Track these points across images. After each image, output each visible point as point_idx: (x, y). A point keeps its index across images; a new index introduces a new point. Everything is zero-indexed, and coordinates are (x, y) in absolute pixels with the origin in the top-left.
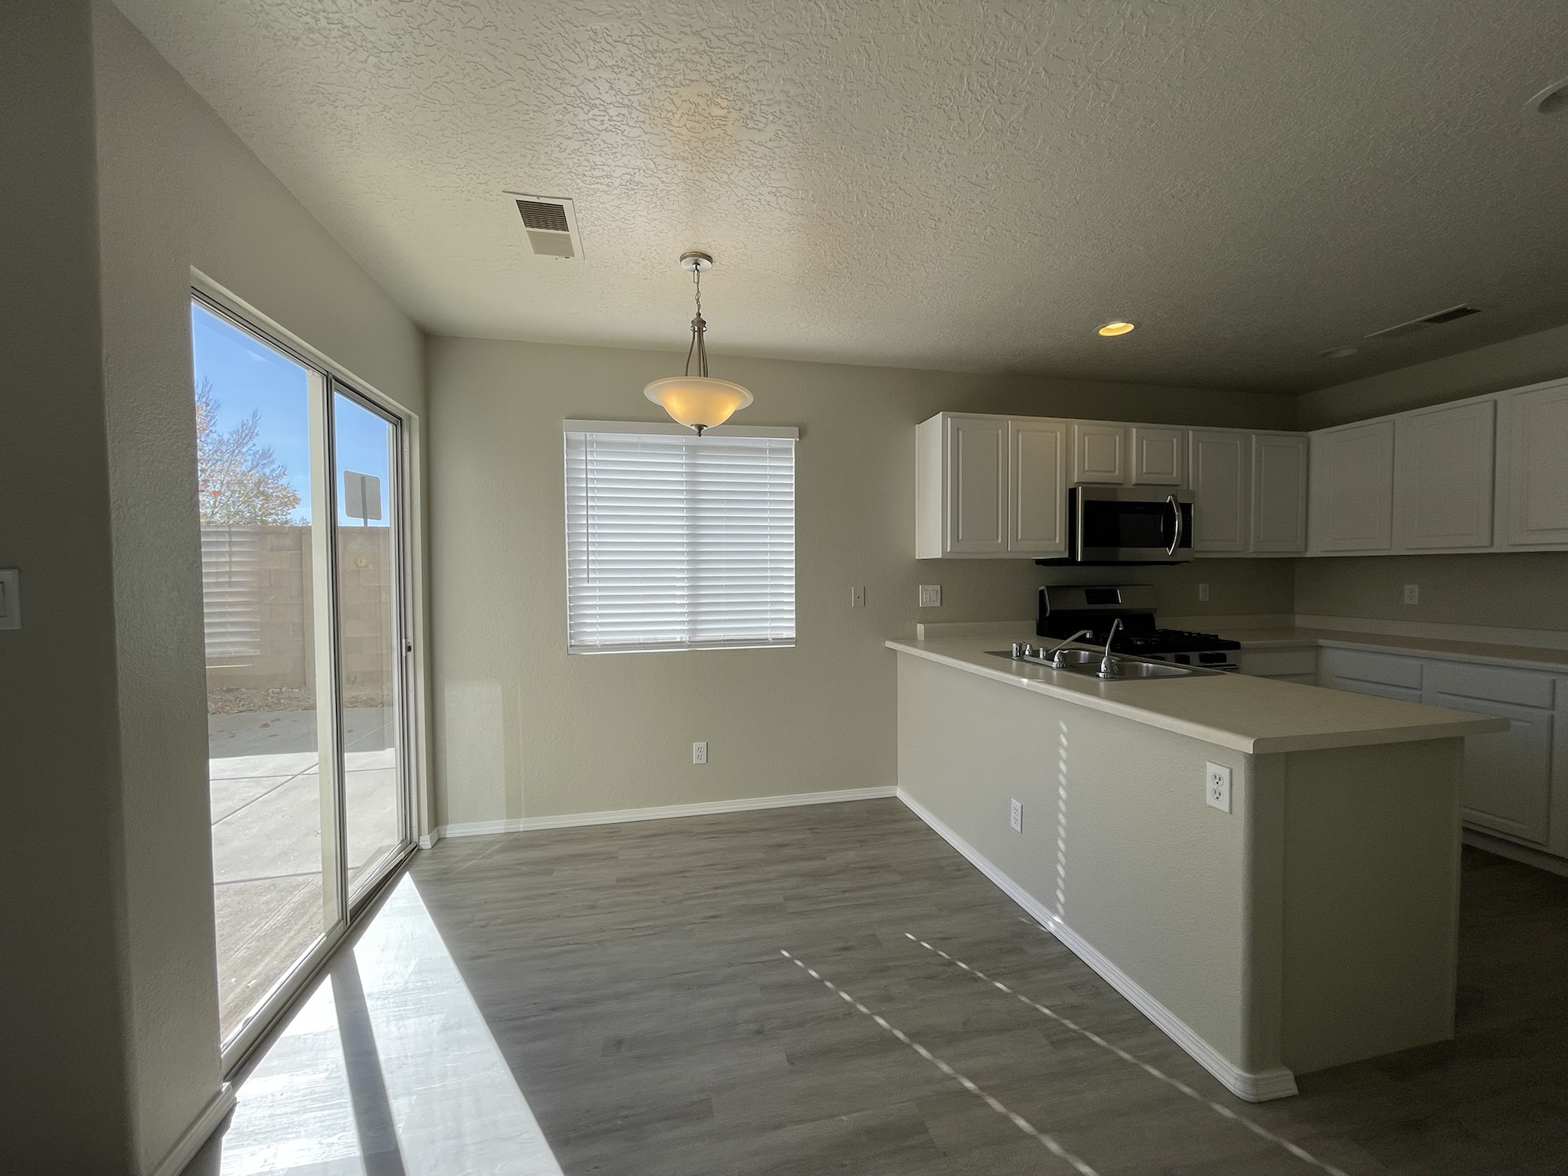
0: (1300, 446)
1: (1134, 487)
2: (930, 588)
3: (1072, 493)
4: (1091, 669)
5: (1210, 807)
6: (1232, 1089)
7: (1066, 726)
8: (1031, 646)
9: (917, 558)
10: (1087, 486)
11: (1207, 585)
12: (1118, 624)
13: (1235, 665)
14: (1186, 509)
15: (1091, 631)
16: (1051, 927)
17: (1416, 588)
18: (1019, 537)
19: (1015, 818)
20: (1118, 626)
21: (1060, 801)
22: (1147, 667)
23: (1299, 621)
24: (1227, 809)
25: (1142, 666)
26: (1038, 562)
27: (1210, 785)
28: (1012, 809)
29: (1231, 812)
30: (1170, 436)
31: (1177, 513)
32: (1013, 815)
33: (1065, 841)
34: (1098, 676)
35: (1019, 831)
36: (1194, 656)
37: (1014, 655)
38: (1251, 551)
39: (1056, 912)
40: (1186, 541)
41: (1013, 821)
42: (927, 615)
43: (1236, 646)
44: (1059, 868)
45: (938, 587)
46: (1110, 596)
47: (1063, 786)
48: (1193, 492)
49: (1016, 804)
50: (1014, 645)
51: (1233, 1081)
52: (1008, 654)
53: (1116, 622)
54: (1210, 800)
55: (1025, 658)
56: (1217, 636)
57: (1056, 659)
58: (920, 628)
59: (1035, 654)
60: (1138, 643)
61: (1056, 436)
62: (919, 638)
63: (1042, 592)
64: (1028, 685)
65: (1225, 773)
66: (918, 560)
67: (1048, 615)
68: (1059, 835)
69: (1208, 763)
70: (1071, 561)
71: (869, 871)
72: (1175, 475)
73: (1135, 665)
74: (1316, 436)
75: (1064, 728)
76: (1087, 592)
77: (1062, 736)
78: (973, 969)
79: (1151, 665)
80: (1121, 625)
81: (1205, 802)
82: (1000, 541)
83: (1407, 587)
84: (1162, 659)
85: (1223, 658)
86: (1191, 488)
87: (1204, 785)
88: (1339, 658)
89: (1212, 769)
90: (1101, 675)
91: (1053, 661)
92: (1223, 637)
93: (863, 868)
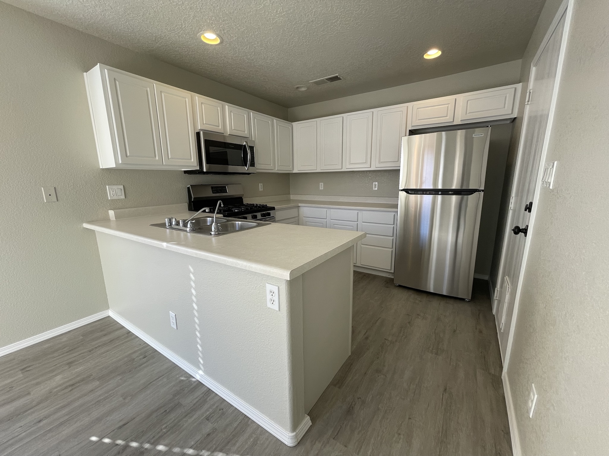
0: (290, 128)
1: (229, 135)
2: (115, 187)
3: (198, 134)
4: (206, 230)
5: (269, 308)
6: (286, 443)
7: (193, 268)
8: (176, 219)
9: (101, 167)
10: (206, 132)
11: (262, 184)
12: (220, 203)
13: (273, 217)
14: (252, 148)
15: (208, 208)
16: (198, 377)
17: (322, 184)
18: (170, 157)
19: (172, 322)
20: (220, 204)
21: (195, 310)
22: (238, 223)
23: (292, 197)
24: (278, 309)
25: (236, 223)
26: (185, 172)
27: (269, 297)
28: (170, 316)
29: (279, 310)
30: (243, 113)
31: (248, 151)
32: (171, 320)
33: (199, 332)
34: (211, 234)
35: (175, 328)
36: (259, 215)
37: (167, 225)
38: (276, 170)
39: (199, 368)
40: (253, 164)
41: (172, 324)
42: (114, 205)
43: (273, 209)
44: (199, 346)
45: (122, 187)
46: (222, 189)
47: (195, 302)
48: (254, 141)
49: (172, 314)
50: (166, 219)
51: (287, 439)
52: (163, 225)
53: (219, 202)
54: (269, 305)
55: (173, 226)
56: (267, 205)
57: (189, 226)
58: (111, 213)
59: (178, 223)
60: (236, 211)
61: (186, 100)
62: (111, 219)
63: (188, 188)
64: (167, 246)
65: (275, 289)
66: (103, 169)
67: (193, 200)
68: (196, 329)
69: (267, 284)
70: (200, 172)
71: (70, 388)
72: (246, 132)
73: (232, 223)
74: (294, 124)
75: (192, 270)
76: (212, 188)
77: (191, 274)
78: (141, 443)
79: (240, 222)
80: (222, 204)
81: (267, 305)
82: (157, 158)
83: (320, 184)
84: (246, 218)
85: (269, 214)
86: (253, 140)
87: (266, 296)
88: (306, 211)
89: (269, 287)
90: (212, 233)
91: (187, 227)
92: (269, 205)
93: (66, 388)
